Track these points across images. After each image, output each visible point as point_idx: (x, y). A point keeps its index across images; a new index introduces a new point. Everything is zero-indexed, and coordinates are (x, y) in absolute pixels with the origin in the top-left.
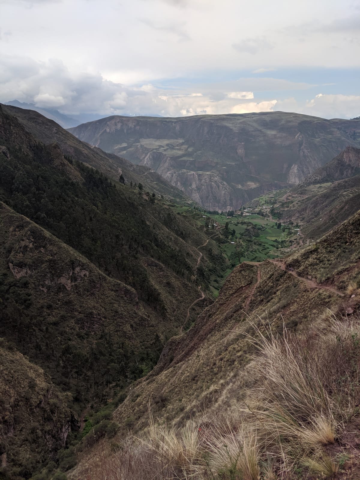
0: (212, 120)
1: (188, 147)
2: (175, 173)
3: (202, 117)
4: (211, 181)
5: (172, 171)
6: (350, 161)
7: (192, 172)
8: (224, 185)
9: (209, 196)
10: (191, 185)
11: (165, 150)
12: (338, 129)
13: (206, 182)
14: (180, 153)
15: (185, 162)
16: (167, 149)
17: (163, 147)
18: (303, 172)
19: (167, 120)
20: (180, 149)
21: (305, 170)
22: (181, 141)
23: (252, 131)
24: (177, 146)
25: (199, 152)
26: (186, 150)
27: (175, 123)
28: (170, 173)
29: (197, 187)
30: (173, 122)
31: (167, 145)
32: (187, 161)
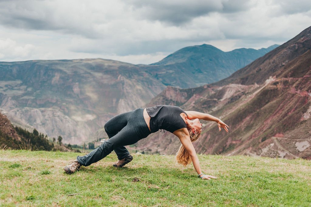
0: (47, 64)
1: (27, 88)
2: (18, 111)
3: (36, 61)
4: (54, 116)
5: (16, 110)
6: (171, 97)
7: (35, 110)
8: (66, 118)
9: (54, 129)
10: (35, 121)
11: (5, 91)
12: (146, 71)
13: (50, 117)
14: (20, 93)
15: (27, 100)
16: (7, 90)
17: (3, 88)
18: (128, 104)
19: (3, 64)
20: (19, 89)
21: (130, 103)
22: (19, 82)
23: (83, 74)
24: (16, 86)
25: (38, 91)
26: (26, 90)
27: (11, 66)
28: (13, 112)
29: (41, 122)
30: (9, 66)
31: (6, 86)
32: (29, 99)
